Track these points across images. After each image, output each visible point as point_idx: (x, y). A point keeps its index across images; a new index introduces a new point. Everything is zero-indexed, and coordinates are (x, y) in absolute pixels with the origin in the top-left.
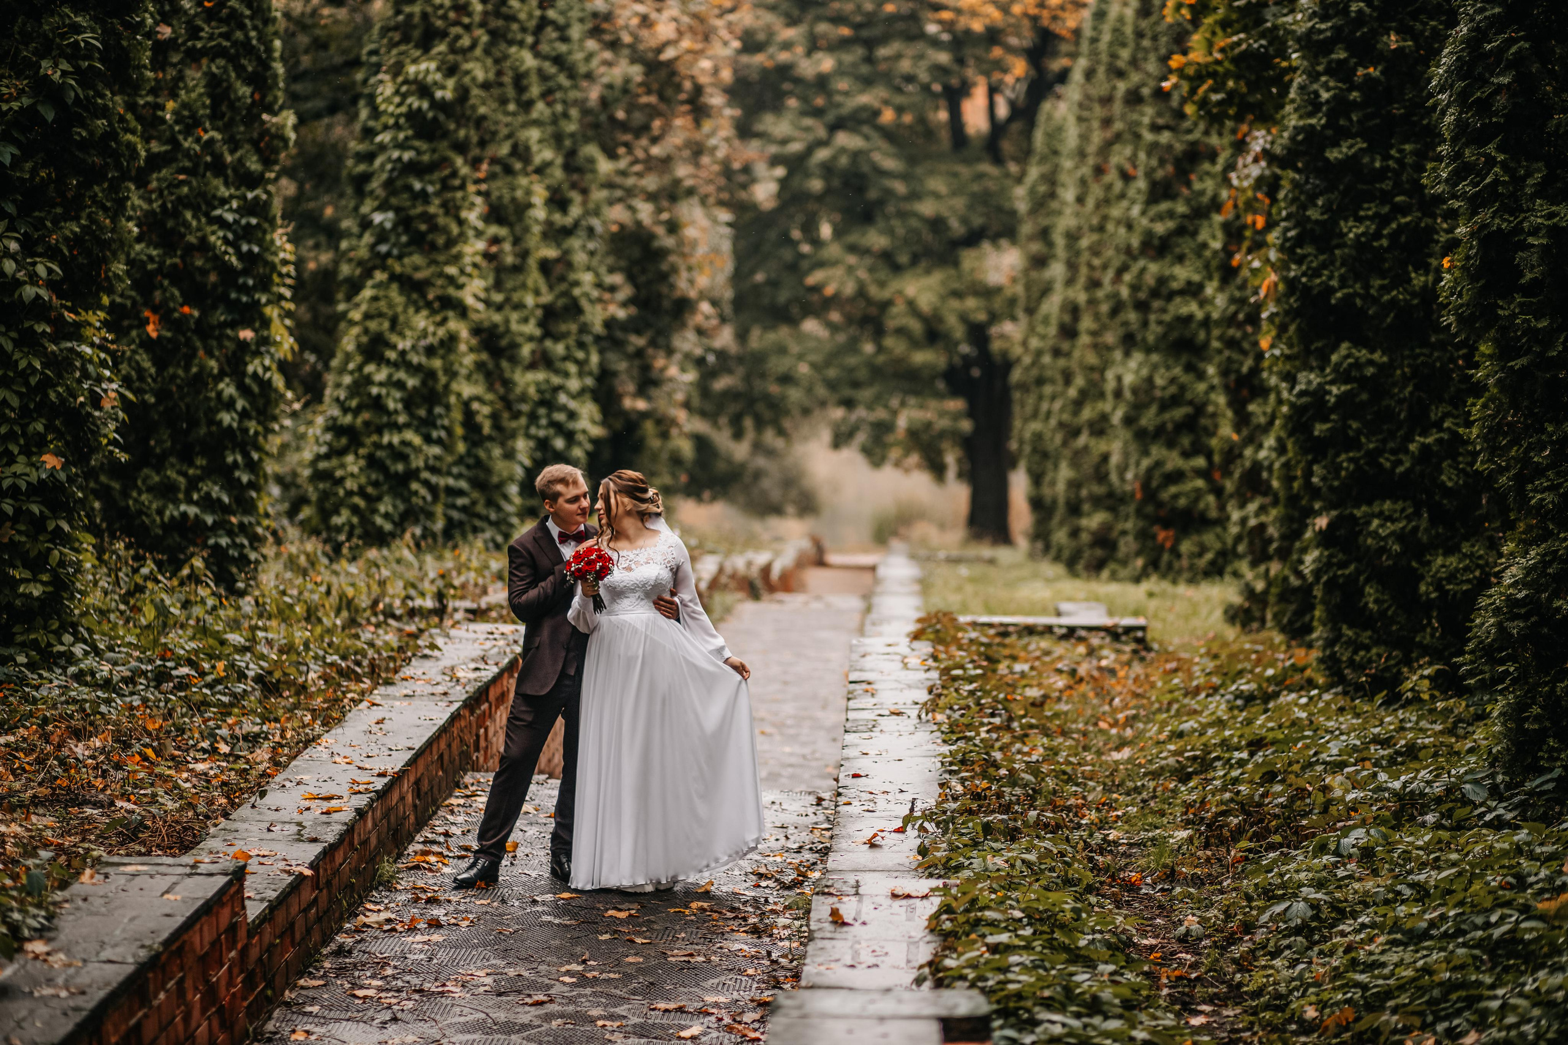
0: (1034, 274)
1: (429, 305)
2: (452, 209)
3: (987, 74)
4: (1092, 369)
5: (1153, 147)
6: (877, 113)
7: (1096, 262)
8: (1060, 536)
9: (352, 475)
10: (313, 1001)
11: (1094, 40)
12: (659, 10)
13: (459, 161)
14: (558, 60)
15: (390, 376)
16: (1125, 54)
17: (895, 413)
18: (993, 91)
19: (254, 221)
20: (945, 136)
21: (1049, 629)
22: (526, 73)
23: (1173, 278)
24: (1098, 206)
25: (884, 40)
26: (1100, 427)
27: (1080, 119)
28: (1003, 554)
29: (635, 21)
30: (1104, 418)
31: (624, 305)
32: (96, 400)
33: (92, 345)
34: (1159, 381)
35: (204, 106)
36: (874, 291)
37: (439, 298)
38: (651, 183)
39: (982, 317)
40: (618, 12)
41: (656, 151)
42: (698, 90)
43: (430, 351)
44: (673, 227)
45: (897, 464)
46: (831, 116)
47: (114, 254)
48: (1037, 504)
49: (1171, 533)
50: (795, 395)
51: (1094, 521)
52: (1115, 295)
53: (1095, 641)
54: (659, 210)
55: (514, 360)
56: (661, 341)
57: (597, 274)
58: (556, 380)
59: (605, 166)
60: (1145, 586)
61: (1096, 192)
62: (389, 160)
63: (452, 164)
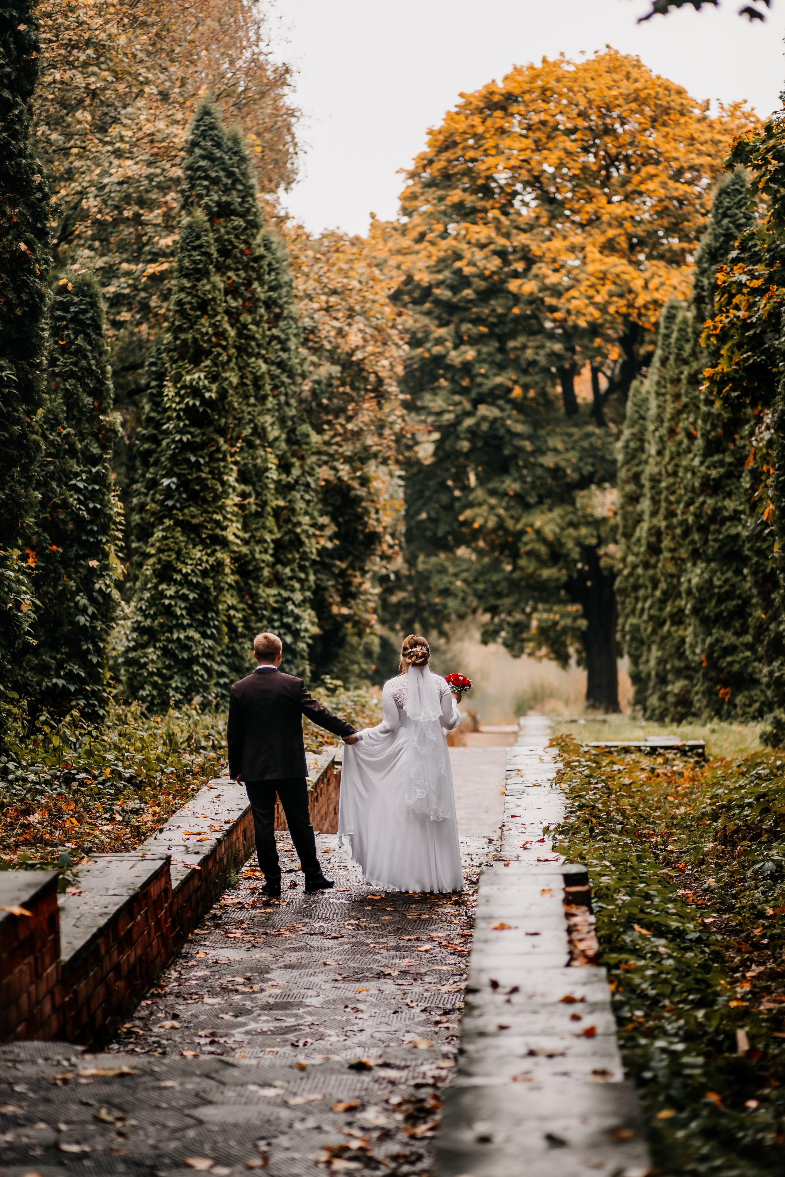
0: (630, 509)
1: (202, 542)
2: (217, 475)
3: (592, 358)
4: (672, 576)
5: (707, 417)
6: (510, 390)
7: (672, 498)
8: (654, 701)
9: (152, 661)
10: (205, 939)
11: (667, 336)
12: (349, 325)
13: (221, 441)
14: (281, 365)
15: (177, 592)
16: (688, 347)
17: (529, 616)
18: (595, 371)
19: (97, 487)
20: (560, 403)
21: (639, 749)
22: (262, 377)
23: (725, 508)
24: (672, 459)
25: (513, 335)
26: (678, 618)
27: (658, 394)
28: (613, 718)
29: (333, 333)
30: (681, 611)
31: (331, 539)
32: (18, 605)
33: (13, 570)
34: (717, 583)
35: (63, 411)
36: (510, 524)
37: (210, 537)
38: (347, 449)
39: (594, 541)
40: (320, 327)
41: (350, 426)
42: (380, 381)
43: (205, 574)
44: (365, 481)
45: (531, 654)
46: (473, 394)
47: (26, 512)
48: (636, 678)
49: (729, 690)
50: (452, 603)
51: (676, 687)
52: (684, 522)
53: (670, 756)
54: (354, 470)
55: (258, 580)
56: (357, 564)
57: (312, 518)
58: (285, 594)
59: (315, 438)
60: (709, 726)
61: (671, 446)
62: (173, 441)
63: (217, 442)
